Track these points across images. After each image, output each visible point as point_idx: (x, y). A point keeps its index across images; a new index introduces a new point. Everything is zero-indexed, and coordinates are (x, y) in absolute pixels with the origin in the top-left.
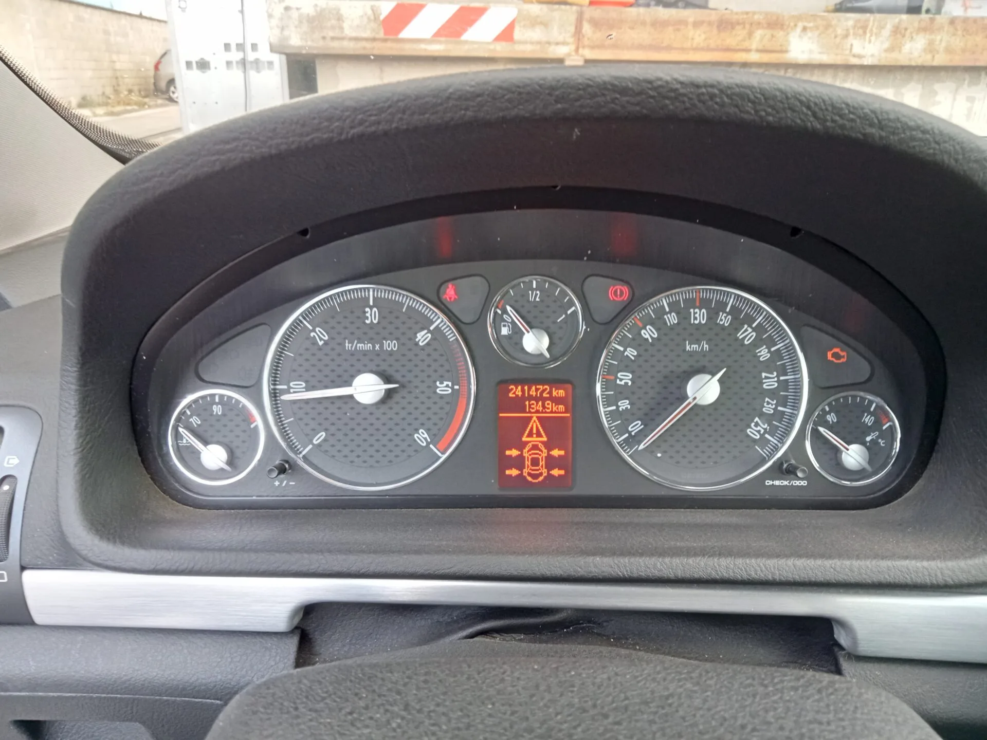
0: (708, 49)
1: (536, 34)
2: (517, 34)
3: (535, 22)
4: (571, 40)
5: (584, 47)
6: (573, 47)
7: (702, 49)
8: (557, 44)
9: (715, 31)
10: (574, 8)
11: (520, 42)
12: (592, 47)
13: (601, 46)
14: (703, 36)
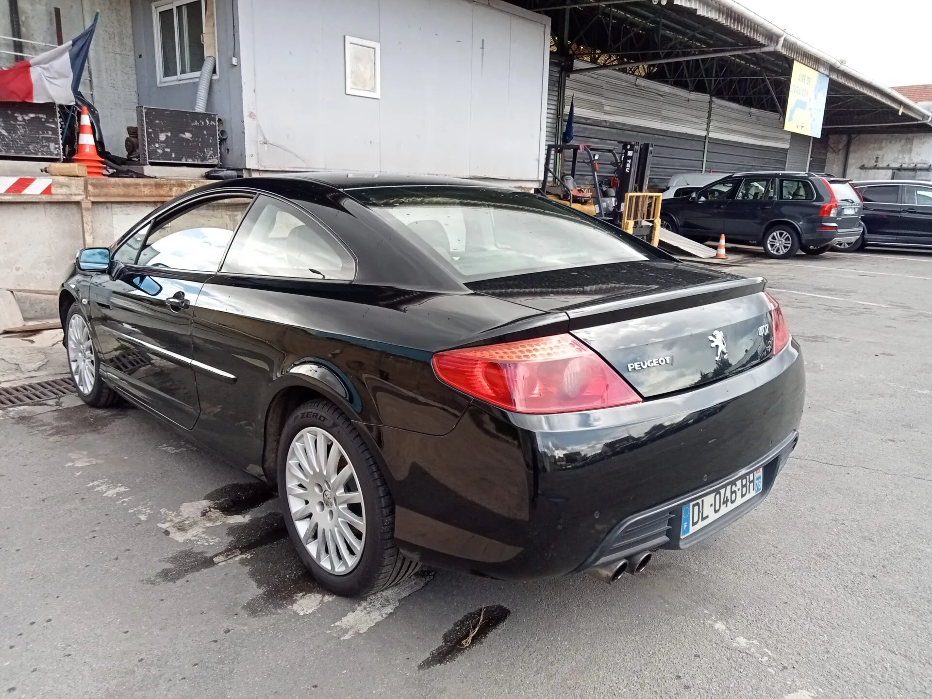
0: (152, 196)
1: (64, 190)
2: (53, 191)
3: (62, 185)
4: (82, 193)
5: (90, 196)
6: (84, 196)
7: (149, 196)
8: (75, 195)
9: (154, 188)
10: (82, 178)
11: (55, 194)
12: (94, 196)
13: (99, 196)
14: (149, 191)
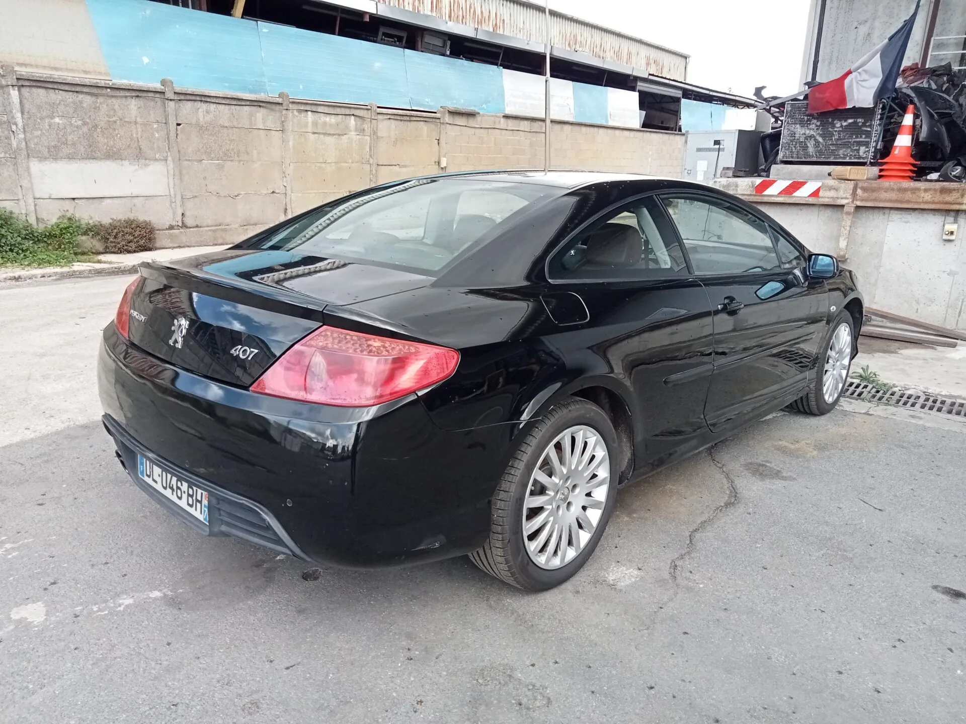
0: (933, 203)
1: (832, 194)
2: (821, 194)
3: (831, 188)
4: (850, 197)
5: (856, 200)
6: (851, 200)
7: (929, 203)
8: (842, 198)
9: (938, 194)
10: (853, 182)
11: (822, 197)
12: (862, 200)
13: (866, 200)
14: (930, 196)
